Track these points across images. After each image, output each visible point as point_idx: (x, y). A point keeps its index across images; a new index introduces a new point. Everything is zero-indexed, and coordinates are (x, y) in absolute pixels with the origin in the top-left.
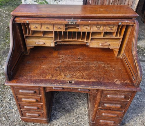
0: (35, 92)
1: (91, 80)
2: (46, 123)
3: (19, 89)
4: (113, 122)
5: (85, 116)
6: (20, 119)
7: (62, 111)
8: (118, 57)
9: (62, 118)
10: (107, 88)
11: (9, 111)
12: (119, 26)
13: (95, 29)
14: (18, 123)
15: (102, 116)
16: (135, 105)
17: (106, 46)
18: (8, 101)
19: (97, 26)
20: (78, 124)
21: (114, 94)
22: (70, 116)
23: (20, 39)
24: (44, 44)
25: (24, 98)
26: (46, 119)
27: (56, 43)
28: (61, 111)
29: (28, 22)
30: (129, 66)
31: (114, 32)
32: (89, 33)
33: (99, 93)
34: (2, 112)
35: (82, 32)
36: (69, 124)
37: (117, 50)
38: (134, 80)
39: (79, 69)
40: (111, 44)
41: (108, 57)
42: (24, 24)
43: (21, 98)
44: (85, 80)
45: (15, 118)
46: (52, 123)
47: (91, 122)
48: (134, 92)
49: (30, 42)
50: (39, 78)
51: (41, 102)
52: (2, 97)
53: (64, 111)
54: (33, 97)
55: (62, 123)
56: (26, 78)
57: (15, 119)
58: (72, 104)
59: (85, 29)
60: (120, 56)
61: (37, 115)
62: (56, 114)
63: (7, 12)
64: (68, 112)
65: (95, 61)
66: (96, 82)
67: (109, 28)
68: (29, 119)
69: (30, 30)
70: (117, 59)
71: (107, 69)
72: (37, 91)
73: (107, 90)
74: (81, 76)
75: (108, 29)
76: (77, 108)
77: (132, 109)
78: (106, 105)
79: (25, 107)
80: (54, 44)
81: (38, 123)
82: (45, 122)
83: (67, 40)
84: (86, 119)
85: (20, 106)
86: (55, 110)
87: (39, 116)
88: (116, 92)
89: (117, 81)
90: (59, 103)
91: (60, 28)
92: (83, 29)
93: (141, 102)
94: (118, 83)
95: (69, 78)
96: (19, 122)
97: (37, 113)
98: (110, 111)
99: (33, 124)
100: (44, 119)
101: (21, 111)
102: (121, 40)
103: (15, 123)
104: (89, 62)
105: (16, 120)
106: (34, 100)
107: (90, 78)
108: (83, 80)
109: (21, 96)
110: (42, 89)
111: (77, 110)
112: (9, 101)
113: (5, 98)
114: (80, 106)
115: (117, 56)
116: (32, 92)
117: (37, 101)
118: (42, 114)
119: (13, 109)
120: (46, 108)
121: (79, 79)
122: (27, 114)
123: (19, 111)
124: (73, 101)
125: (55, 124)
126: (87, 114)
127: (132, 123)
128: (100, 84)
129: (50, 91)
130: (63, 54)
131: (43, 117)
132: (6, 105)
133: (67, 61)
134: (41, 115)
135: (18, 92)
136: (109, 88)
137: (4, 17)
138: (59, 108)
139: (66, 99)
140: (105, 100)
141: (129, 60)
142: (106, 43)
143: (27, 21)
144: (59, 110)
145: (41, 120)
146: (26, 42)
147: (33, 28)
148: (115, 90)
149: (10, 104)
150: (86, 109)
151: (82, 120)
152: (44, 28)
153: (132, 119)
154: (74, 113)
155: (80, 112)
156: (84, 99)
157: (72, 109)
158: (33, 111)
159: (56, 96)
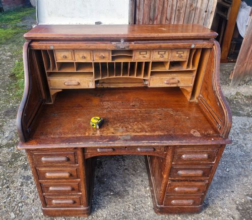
0: (68, 160)
1: (157, 133)
2: (86, 215)
3: (42, 156)
4: (191, 202)
5: (146, 199)
6: (42, 214)
7: (110, 195)
8: (192, 101)
9: (111, 205)
10: (182, 143)
11: (21, 202)
12: (191, 50)
13: (156, 57)
15: (175, 192)
16: (219, 176)
17: (173, 83)
18: (19, 187)
19: (160, 53)
20: (136, 212)
21: (193, 152)
22: (123, 202)
23: (40, 77)
24: (79, 84)
25: (49, 172)
26: (85, 208)
27: (97, 82)
28: (108, 194)
29: (52, 48)
30: (210, 110)
31: (185, 61)
32: (147, 64)
33: (170, 152)
34: (9, 204)
35: (138, 62)
36: (123, 213)
37: (190, 90)
38: (220, 129)
39: (136, 120)
40: (180, 81)
41: (177, 101)
42: (45, 51)
43: (45, 172)
44: (147, 134)
45: (33, 212)
46: (95, 214)
47: (158, 206)
48: (221, 145)
49: (55, 83)
50: (74, 136)
52: (8, 181)
53: (112, 195)
54: (65, 169)
55: (111, 213)
56: (52, 136)
57: (33, 214)
58: (125, 183)
59: (142, 58)
60: (195, 100)
61: (71, 201)
62: (101, 200)
63: (9, 53)
64: (120, 195)
65: (158, 108)
66: (164, 135)
67: (177, 55)
68: (57, 211)
69: (56, 62)
70: (191, 103)
71: (177, 117)
72: (72, 157)
73: (181, 147)
74: (140, 129)
75: (175, 57)
76: (133, 188)
77: (217, 183)
78: (180, 172)
79: (51, 188)
80: (94, 83)
81: (72, 216)
82: (84, 214)
83: (114, 77)
84: (149, 203)
85: (42, 188)
86: (99, 194)
87: (75, 202)
88: (196, 149)
89: (195, 132)
90: (104, 183)
91: (104, 57)
92: (138, 58)
93: (229, 172)
94: (197, 134)
95: (122, 132)
96: (40, 218)
97: (70, 199)
98: (186, 183)
100: (83, 208)
101: (44, 196)
102: (195, 74)
104: (150, 109)
105: (35, 215)
106: (66, 175)
107: (154, 131)
108: (143, 133)
109: (43, 169)
110: (79, 153)
111: (133, 192)
112: (21, 186)
113: (13, 182)
114: (137, 185)
115: (191, 99)
116: (63, 159)
117: (71, 175)
118: (79, 200)
119: (28, 198)
121: (138, 132)
122: (54, 201)
123: (41, 196)
124: (127, 179)
125: (101, 215)
126: (149, 196)
127: (219, 203)
128: (170, 137)
129: (92, 156)
130: (108, 101)
131: (81, 205)
132: (15, 193)
133: (115, 110)
134: (77, 201)
135: (39, 161)
136: (184, 143)
137: (3, 60)
138: (104, 191)
139: (115, 176)
140: (179, 164)
141: (208, 102)
142: (173, 79)
143: (51, 46)
144: (105, 194)
145: (77, 211)
146: (49, 82)
147: (60, 57)
148: (193, 144)
149: (22, 191)
150: (148, 189)
151: (143, 205)
152: (79, 58)
153: (219, 197)
154: (129, 196)
155: (139, 193)
156: (143, 175)
157: (126, 191)
158: (64, 195)
159: (98, 173)
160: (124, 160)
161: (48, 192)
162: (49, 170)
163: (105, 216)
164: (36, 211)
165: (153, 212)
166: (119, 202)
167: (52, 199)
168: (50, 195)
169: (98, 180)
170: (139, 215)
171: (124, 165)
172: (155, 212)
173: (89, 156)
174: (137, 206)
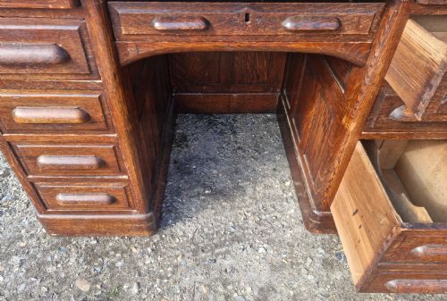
2: (146, 233)
5: (285, 203)
6: (44, 230)
7: (205, 195)
9: (206, 215)
14: (33, 242)
20: (263, 228)
22: (232, 208)
26: (142, 216)
28: (199, 194)
36: (233, 230)
45: (23, 227)
46: (167, 231)
47: (315, 212)
51: (108, 128)
53: (208, 194)
55: (206, 230)
57: (23, 231)
58: (237, 172)
61: (102, 198)
62: (183, 204)
64: (225, 195)
68: (75, 222)
76: (255, 182)
79: (42, 160)
81: (112, 233)
82: (140, 229)
84: (292, 211)
85: (19, 159)
86: (179, 194)
87: (113, 200)
90: (190, 173)
96: (38, 239)
97: (102, 191)
99: (95, 242)
100: (136, 215)
101: (32, 184)
103: (22, 244)
105: (28, 232)
111: (255, 190)
114: (263, 177)
118: (123, 193)
119: (16, 198)
120: (134, 159)
122: (61, 198)
123: (24, 183)
124: (240, 166)
125: (181, 233)
126: (292, 197)
131: (130, 206)
134: (120, 197)
139: (215, 160)
144: (191, 193)
145: (122, 221)
149: (6, 184)
150: (288, 184)
151: (279, 215)
154: (246, 198)
155: (267, 192)
156: (278, 158)
157: (238, 188)
158: (82, 180)
159: (177, 154)
160: (234, 133)
161: (38, 173)
162: (20, 100)
163: (190, 236)
164: (32, 225)
165: (301, 229)
166: (223, 207)
167: (56, 192)
168: (46, 180)
169: (178, 168)
170: (269, 234)
171: (236, 142)
172: (308, 229)
173: (131, 53)
174: (264, 217)
